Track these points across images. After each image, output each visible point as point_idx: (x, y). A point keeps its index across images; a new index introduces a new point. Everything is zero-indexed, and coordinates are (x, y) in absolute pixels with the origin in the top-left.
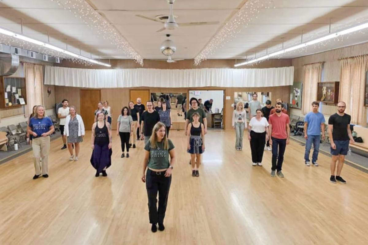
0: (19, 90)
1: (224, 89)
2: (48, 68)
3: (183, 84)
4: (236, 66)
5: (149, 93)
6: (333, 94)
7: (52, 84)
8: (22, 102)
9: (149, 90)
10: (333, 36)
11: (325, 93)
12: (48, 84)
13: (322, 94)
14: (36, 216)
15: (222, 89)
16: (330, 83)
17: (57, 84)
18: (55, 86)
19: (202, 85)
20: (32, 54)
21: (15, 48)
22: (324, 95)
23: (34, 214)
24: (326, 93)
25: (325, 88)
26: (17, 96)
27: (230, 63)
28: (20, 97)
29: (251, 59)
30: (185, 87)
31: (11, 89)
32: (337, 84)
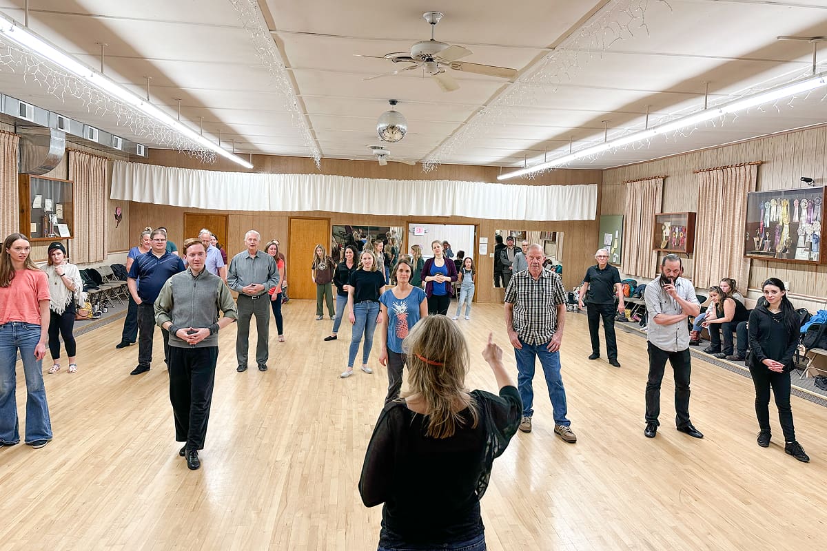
0: (59, 207)
1: (476, 223)
2: (119, 165)
3: (395, 208)
4: (500, 178)
5: (329, 224)
6: (684, 236)
7: (127, 198)
8: (64, 231)
9: (329, 220)
10: (712, 115)
11: (668, 235)
12: (118, 198)
13: (662, 236)
14: (121, 458)
15: (471, 223)
16: (679, 215)
17: (136, 199)
18: (131, 203)
19: (436, 212)
20: (92, 132)
21: (59, 116)
22: (667, 238)
23: (116, 455)
24: (671, 233)
25: (668, 225)
26: (54, 220)
27: (490, 172)
28: (60, 221)
29: (531, 166)
30: (400, 214)
31: (43, 204)
32: (692, 217)
